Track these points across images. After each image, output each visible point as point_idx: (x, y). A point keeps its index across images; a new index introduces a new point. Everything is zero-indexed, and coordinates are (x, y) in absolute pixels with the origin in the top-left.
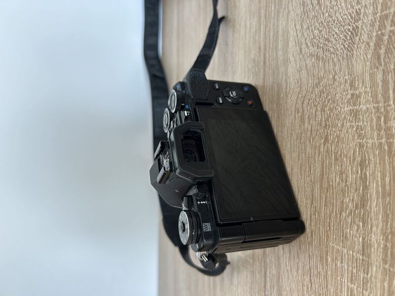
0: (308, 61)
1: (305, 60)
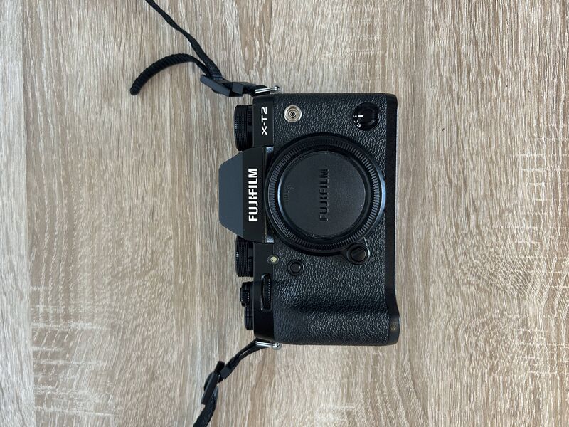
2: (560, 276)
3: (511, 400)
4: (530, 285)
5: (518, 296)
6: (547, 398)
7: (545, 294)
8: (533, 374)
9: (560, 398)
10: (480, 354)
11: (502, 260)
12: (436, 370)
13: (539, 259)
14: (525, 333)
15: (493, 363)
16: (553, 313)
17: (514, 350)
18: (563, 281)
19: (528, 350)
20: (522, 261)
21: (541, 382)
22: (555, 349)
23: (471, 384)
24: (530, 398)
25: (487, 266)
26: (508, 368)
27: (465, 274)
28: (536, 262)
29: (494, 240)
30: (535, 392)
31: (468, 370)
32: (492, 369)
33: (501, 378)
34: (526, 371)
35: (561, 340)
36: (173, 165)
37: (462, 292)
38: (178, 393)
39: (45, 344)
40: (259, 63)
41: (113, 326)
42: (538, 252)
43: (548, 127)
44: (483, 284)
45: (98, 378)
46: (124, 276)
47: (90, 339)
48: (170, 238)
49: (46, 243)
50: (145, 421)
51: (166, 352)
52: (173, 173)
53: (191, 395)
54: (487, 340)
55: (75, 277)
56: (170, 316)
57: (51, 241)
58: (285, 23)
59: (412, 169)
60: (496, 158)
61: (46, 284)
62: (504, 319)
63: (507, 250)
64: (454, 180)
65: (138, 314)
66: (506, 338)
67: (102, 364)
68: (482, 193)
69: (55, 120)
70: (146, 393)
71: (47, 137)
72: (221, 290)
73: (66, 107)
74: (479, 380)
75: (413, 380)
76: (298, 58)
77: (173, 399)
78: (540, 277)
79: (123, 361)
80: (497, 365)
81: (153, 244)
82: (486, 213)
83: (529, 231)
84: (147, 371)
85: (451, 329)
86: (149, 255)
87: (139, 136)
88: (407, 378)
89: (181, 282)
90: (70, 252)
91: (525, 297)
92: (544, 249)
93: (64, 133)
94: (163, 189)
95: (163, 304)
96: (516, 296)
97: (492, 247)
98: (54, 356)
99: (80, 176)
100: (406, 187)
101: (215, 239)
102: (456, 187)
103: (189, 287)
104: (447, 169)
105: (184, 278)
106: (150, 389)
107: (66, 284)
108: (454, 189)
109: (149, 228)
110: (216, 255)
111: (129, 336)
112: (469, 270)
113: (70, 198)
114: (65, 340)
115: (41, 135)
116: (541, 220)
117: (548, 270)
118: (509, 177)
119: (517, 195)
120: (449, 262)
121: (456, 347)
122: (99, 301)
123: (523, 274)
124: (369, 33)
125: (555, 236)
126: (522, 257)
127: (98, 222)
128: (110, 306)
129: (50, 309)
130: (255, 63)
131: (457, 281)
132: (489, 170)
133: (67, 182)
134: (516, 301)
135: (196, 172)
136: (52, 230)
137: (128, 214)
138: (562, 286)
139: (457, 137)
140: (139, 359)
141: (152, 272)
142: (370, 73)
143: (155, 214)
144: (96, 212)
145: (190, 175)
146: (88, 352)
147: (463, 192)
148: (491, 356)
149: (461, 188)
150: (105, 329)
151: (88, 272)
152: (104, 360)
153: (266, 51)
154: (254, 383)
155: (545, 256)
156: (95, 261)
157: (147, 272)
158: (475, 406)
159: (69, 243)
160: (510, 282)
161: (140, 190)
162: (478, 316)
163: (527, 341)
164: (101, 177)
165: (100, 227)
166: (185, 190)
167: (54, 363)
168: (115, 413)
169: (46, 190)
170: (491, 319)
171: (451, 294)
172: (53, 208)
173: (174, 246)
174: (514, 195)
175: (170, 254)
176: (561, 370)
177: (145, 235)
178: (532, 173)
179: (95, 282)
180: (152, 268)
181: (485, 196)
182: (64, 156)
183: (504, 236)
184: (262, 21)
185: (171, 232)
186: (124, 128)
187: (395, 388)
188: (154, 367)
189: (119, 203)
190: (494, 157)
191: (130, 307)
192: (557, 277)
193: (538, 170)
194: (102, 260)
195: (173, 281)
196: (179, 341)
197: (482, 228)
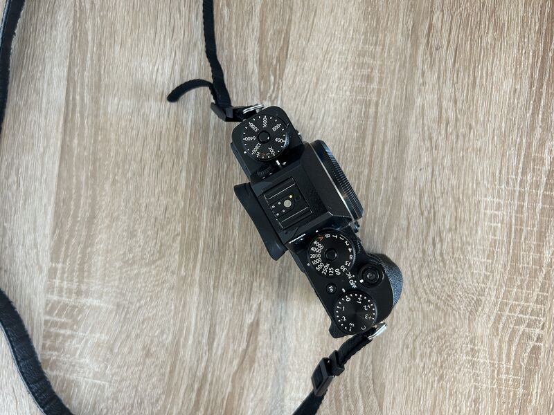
2: (506, 304)
3: (455, 406)
4: (480, 309)
5: (469, 317)
6: (485, 407)
7: (492, 318)
8: (475, 386)
9: (496, 409)
10: (432, 363)
11: (459, 285)
12: (394, 373)
13: (490, 288)
14: (472, 349)
15: (443, 373)
16: (498, 335)
17: (461, 363)
18: (508, 308)
19: (473, 364)
20: (475, 287)
21: (482, 393)
22: (497, 366)
23: (422, 388)
24: (471, 406)
25: (446, 289)
26: (455, 378)
27: (426, 294)
28: (487, 290)
29: (454, 267)
30: (476, 401)
31: (421, 376)
32: (441, 378)
33: (448, 386)
34: (470, 382)
35: (502, 359)
36: (188, 172)
37: (422, 309)
38: (168, 369)
39: (57, 314)
40: (271, 95)
41: (118, 305)
42: (490, 281)
43: (508, 178)
44: (441, 304)
45: (100, 349)
46: (134, 263)
47: (96, 315)
48: (178, 235)
49: (68, 226)
50: (136, 391)
51: (162, 333)
52: (187, 180)
53: (179, 373)
54: (440, 352)
55: (90, 258)
56: (170, 302)
57: (73, 225)
58: (298, 65)
59: (391, 200)
60: (463, 199)
61: (64, 262)
62: (456, 336)
63: (464, 278)
64: (426, 213)
65: (142, 297)
66: (456, 352)
67: (104, 337)
68: (448, 227)
69: (90, 121)
70: (141, 368)
71: (81, 136)
72: (216, 284)
73: (102, 111)
74: (429, 386)
75: (373, 380)
76: (305, 95)
77: (163, 375)
78: (489, 303)
79: (123, 336)
80: (446, 374)
81: (162, 238)
82: (450, 244)
83: (484, 263)
84: (144, 348)
85: (410, 340)
86: (158, 247)
87: (162, 144)
88: (368, 377)
89: (183, 273)
90: (89, 236)
91: (475, 319)
92: (495, 279)
93: (96, 134)
94: (177, 192)
95: (165, 290)
96: (467, 317)
97: (452, 273)
98: (63, 326)
99: (106, 172)
100: (385, 214)
101: (217, 240)
102: (427, 219)
103: (190, 279)
104: (420, 203)
105: (186, 270)
106: (144, 364)
107: (82, 264)
108: (425, 220)
109: (161, 224)
110: (216, 254)
111: (131, 315)
112: (430, 290)
113: (94, 191)
114: (75, 313)
115: (76, 133)
116: (495, 255)
117: (497, 298)
118: (472, 216)
119: (477, 232)
120: (414, 282)
121: (413, 356)
122: (109, 282)
123: (475, 299)
124: (367, 82)
125: (505, 270)
126: (476, 285)
127: (116, 214)
128: (118, 287)
129: (65, 285)
130: (269, 95)
131: (420, 299)
132: (456, 208)
133: (94, 175)
134: (467, 321)
135: (208, 181)
136: (75, 216)
137: (143, 209)
138: (507, 313)
139: (432, 177)
140: (137, 336)
141: (159, 263)
142: (364, 114)
143: (168, 212)
144: (116, 204)
145: (202, 184)
146: (93, 325)
147: (432, 224)
148: (442, 366)
149: (431, 220)
150: (111, 307)
151: (102, 256)
152: (107, 335)
153: (279, 86)
154: (236, 368)
155: (495, 285)
156: (109, 247)
157: (154, 262)
158: (424, 408)
159: (89, 229)
160: (464, 304)
161: (157, 191)
162: (434, 330)
163: (473, 356)
164: (124, 175)
165: (118, 218)
166: (195, 195)
167: (62, 332)
168: (110, 382)
169: (74, 180)
170: (445, 334)
171: (413, 309)
172: (79, 196)
173: (181, 242)
174: (474, 232)
175: (176, 248)
176: (500, 384)
177: (156, 229)
178: (491, 215)
179: (107, 265)
180: (159, 259)
181: (450, 229)
182: (94, 153)
183: (463, 265)
184: (278, 60)
185: (179, 229)
186: (149, 136)
187: (357, 385)
188: (150, 345)
189: (137, 200)
190: (461, 198)
191: (136, 290)
192: (503, 305)
193: (497, 212)
194: (116, 247)
195: (176, 272)
196: (175, 325)
197: (445, 257)
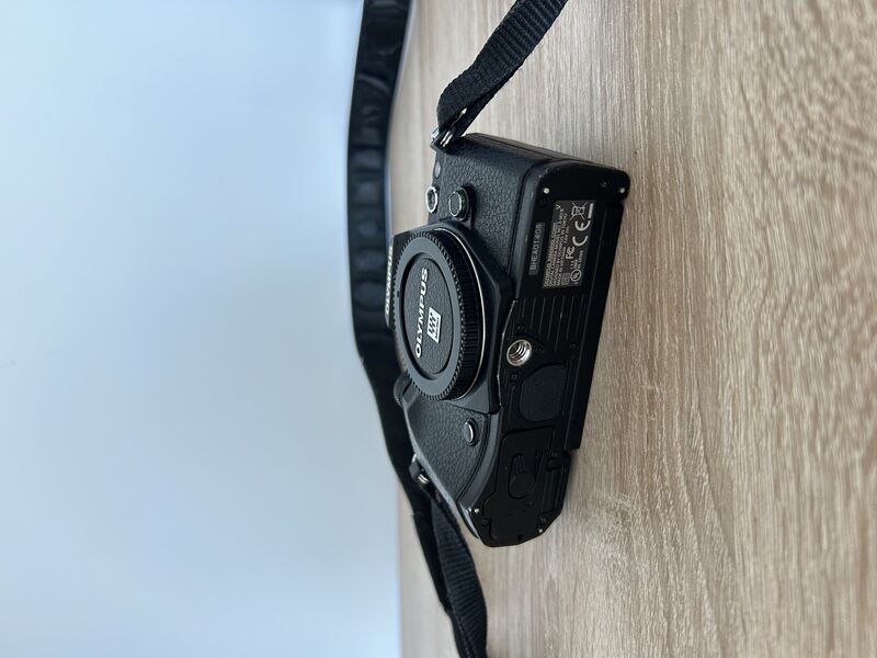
0: (791, 198)
1: (780, 195)
